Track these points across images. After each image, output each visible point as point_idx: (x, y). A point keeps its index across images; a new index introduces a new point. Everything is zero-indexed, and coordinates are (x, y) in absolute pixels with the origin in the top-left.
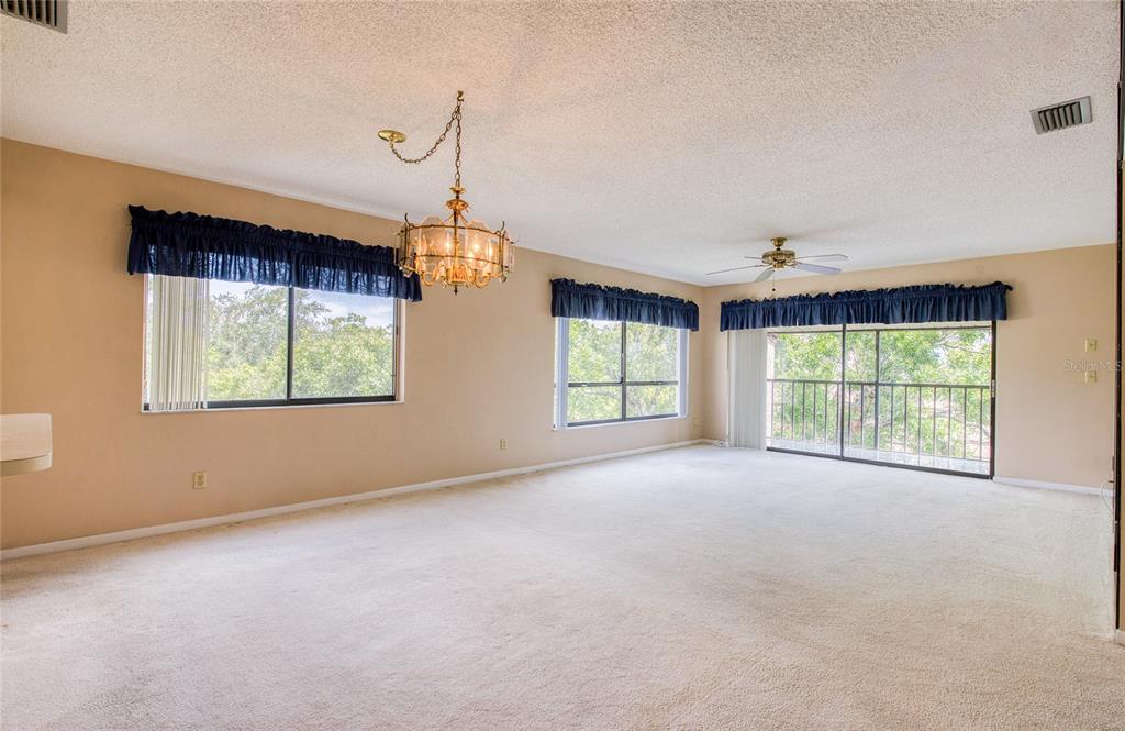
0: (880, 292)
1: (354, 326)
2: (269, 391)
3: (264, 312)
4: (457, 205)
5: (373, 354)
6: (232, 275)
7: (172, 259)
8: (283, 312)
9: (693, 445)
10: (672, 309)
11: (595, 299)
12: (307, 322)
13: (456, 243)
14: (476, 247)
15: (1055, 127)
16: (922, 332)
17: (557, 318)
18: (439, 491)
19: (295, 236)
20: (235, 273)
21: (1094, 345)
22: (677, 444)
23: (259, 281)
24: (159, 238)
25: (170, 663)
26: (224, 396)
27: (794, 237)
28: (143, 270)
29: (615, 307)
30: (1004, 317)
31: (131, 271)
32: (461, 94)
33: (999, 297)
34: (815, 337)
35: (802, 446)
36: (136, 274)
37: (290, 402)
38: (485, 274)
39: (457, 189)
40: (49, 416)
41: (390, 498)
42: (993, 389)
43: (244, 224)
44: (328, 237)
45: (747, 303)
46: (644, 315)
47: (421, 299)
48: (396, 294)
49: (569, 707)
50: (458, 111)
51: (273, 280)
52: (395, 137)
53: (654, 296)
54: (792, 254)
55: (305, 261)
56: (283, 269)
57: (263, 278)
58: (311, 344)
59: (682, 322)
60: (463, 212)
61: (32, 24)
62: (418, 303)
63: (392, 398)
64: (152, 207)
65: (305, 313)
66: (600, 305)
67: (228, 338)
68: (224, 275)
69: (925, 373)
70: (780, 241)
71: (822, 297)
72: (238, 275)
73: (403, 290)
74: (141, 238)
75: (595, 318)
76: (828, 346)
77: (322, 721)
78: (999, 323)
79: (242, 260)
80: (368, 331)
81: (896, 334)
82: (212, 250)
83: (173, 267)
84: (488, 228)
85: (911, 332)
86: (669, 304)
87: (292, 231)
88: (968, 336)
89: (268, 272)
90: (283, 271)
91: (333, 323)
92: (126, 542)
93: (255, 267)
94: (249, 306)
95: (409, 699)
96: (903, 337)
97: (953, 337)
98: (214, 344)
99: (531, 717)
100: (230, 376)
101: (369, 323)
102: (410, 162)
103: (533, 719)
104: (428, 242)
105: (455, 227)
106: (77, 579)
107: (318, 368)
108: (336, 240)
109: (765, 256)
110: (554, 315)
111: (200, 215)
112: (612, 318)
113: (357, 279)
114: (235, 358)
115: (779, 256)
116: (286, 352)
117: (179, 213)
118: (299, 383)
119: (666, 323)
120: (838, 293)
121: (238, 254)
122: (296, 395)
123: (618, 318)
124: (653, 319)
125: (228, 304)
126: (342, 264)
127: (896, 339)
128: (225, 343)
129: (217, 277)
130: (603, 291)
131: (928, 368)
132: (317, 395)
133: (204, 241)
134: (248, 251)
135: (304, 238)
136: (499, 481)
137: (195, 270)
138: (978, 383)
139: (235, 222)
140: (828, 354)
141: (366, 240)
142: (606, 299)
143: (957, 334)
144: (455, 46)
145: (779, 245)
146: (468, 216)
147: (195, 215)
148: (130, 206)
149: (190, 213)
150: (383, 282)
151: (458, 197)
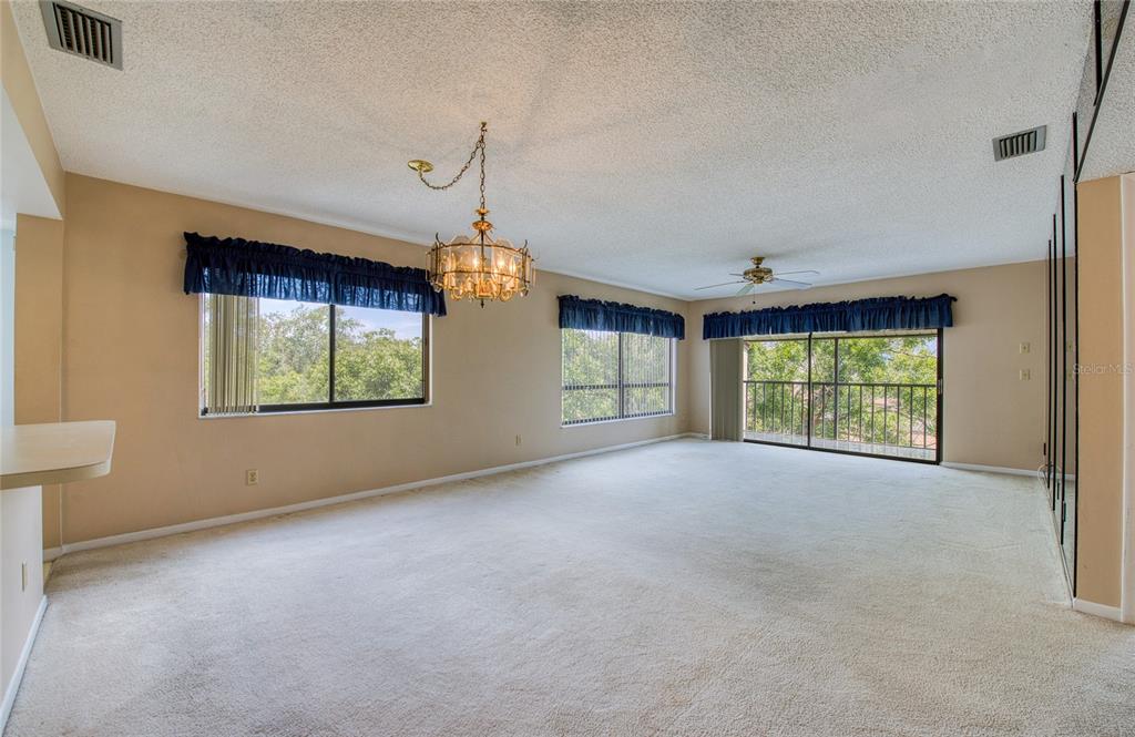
0: (842, 304)
1: (385, 339)
2: (313, 396)
3: (308, 327)
4: (482, 225)
5: (403, 362)
6: (278, 294)
7: (224, 280)
8: (324, 327)
9: (681, 438)
10: (662, 321)
11: (596, 312)
12: (344, 335)
13: (484, 259)
14: (501, 263)
15: (1012, 153)
16: (873, 340)
17: (563, 330)
18: (464, 482)
19: (333, 258)
20: (281, 291)
21: (1027, 348)
22: (668, 438)
23: (302, 300)
24: (212, 261)
25: (228, 648)
26: (274, 401)
27: (773, 257)
28: (197, 290)
29: (614, 319)
30: (950, 325)
31: (187, 291)
32: (484, 124)
33: (945, 307)
34: (781, 344)
35: (773, 437)
36: (191, 293)
37: (332, 405)
38: (508, 289)
39: (482, 211)
40: (114, 423)
41: (420, 489)
42: (940, 387)
43: (288, 248)
44: (363, 259)
45: (727, 314)
46: (639, 326)
47: (445, 314)
48: (424, 310)
49: (597, 685)
50: (482, 140)
51: (314, 298)
52: (424, 166)
53: (647, 310)
54: (770, 271)
55: (343, 279)
56: (323, 288)
57: (305, 296)
58: (349, 354)
59: (670, 332)
60: (488, 232)
61: (90, 62)
62: (443, 318)
63: (421, 401)
64: (205, 233)
65: (343, 328)
66: (601, 318)
67: (277, 350)
68: (270, 294)
69: (876, 374)
70: (759, 260)
71: (793, 309)
72: (283, 295)
73: (429, 305)
74: (195, 263)
75: (596, 329)
76: (793, 352)
77: (369, 703)
78: (946, 330)
79: (286, 281)
80: (397, 343)
81: (850, 341)
82: (260, 272)
83: (225, 288)
84: (512, 246)
85: (863, 340)
86: (660, 317)
87: (330, 255)
88: (911, 342)
89: (310, 291)
90: (323, 290)
91: (367, 336)
92: (188, 534)
93: (298, 287)
94: (295, 323)
95: (449, 679)
96: (855, 344)
97: (897, 344)
98: (265, 355)
99: (563, 695)
100: (279, 382)
101: (398, 336)
102: (438, 188)
103: (565, 698)
104: (457, 260)
105: (482, 245)
106: (144, 568)
107: (355, 374)
108: (369, 262)
109: (746, 273)
110: (561, 327)
111: (248, 240)
112: (610, 329)
113: (389, 297)
114: (284, 367)
115: (759, 274)
116: (328, 361)
117: (229, 239)
118: (339, 388)
119: (657, 333)
120: (806, 306)
121: (282, 275)
122: (338, 399)
123: (617, 330)
124: (646, 330)
125: (278, 321)
126: (375, 283)
127: (850, 346)
128: (275, 354)
129: (264, 296)
130: (603, 306)
131: (878, 370)
132: (355, 398)
133: (252, 263)
134: (291, 273)
135: (341, 260)
136: (515, 473)
137: (245, 289)
138: (920, 383)
139: (280, 246)
140: (792, 358)
141: (397, 262)
142: (605, 313)
143: (901, 341)
144: (481, 78)
145: (758, 264)
146: (492, 236)
147: (244, 241)
148: (186, 234)
149: (239, 239)
150: (412, 299)
151: (483, 219)
